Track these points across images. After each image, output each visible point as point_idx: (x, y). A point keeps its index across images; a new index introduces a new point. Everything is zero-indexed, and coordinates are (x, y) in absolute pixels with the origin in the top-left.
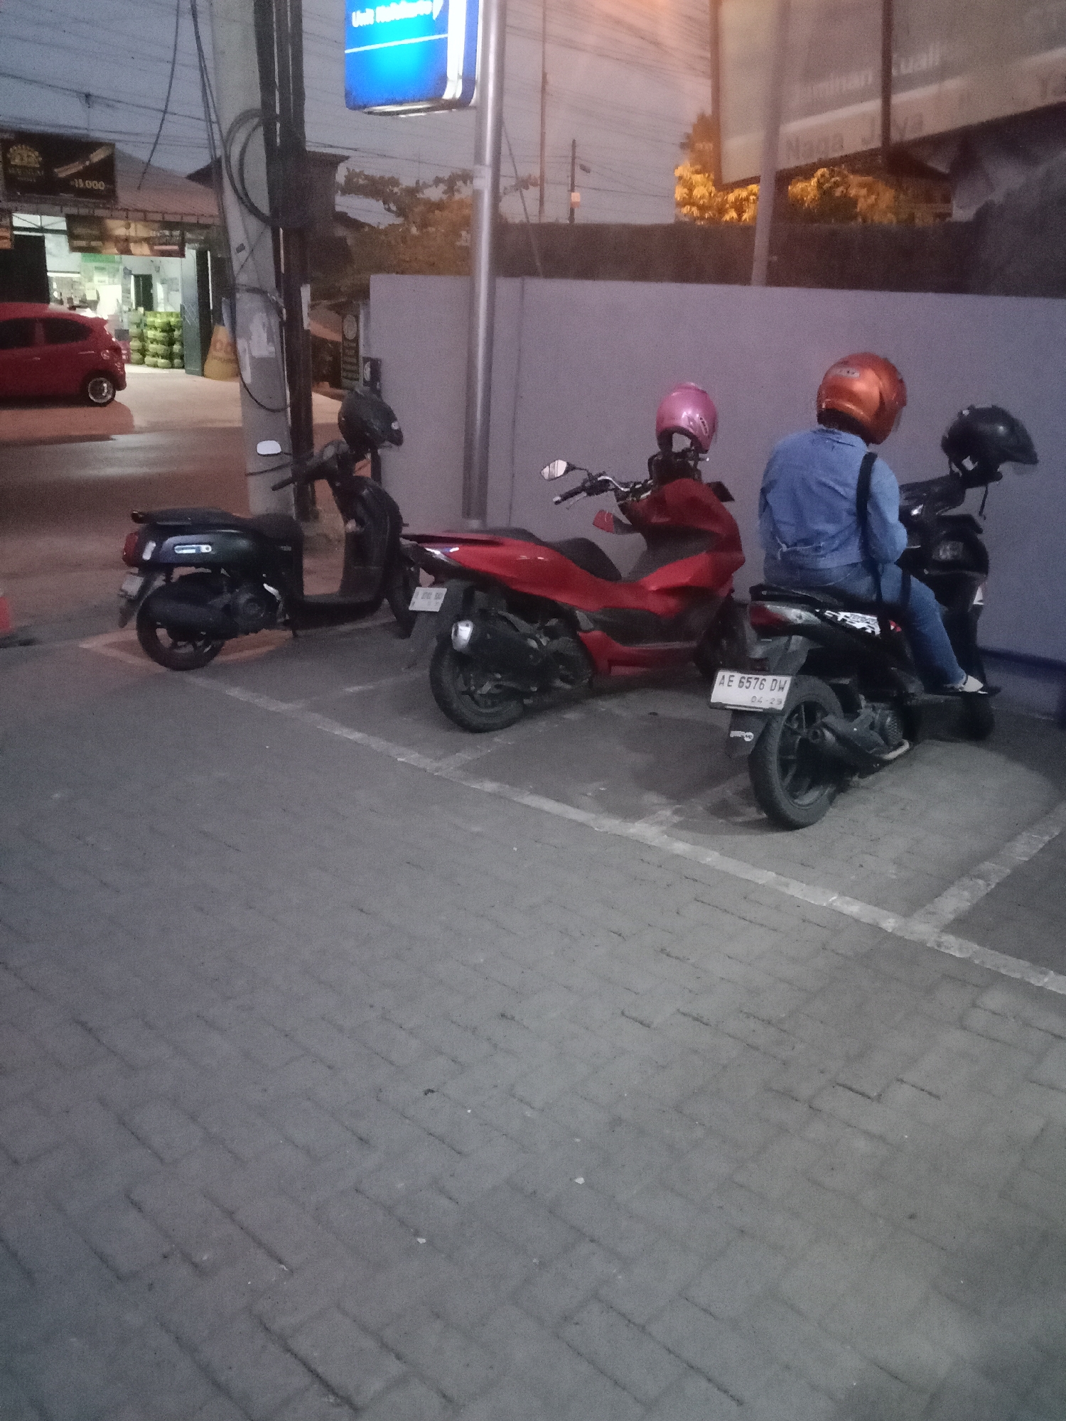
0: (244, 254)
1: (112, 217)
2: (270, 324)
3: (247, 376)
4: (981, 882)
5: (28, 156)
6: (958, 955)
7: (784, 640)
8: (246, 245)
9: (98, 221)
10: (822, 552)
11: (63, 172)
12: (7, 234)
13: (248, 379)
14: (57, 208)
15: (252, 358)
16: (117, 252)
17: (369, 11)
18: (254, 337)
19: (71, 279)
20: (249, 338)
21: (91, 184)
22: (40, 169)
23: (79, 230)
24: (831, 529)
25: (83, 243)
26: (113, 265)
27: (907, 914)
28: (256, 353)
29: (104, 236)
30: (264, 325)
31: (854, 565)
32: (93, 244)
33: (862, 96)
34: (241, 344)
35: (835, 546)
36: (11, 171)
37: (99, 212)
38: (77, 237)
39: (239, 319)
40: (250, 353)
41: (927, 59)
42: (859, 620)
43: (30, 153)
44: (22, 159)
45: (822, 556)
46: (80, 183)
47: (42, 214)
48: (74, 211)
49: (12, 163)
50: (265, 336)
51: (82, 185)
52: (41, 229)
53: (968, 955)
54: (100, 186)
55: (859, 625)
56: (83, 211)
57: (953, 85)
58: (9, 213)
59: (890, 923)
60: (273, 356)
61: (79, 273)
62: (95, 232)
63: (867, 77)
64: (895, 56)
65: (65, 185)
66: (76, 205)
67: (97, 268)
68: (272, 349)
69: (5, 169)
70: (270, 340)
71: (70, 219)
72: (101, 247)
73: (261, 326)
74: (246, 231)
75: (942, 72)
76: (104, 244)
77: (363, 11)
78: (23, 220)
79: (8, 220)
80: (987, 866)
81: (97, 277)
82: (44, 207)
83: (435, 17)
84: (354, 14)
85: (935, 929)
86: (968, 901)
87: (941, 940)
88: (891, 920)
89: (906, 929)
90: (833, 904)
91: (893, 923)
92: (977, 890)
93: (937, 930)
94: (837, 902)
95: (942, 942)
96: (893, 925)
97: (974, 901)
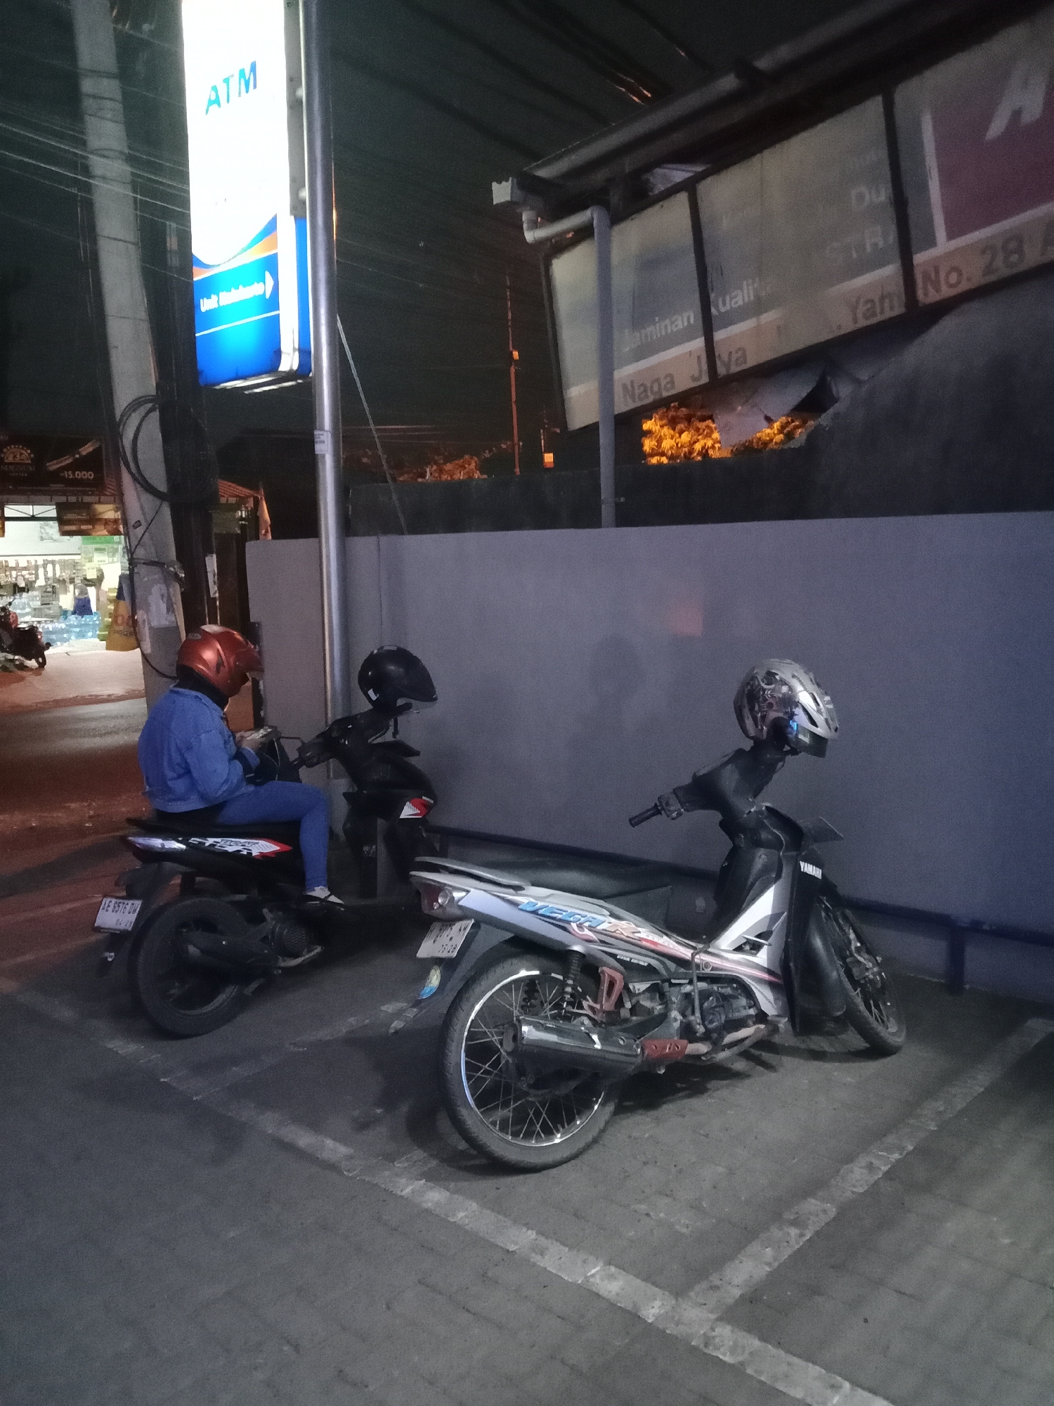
0: (140, 531)
1: (100, 502)
2: (169, 594)
3: (147, 646)
4: (794, 1232)
5: (21, 454)
6: (727, 1359)
8: (143, 522)
9: (88, 507)
11: (53, 466)
13: (148, 650)
14: (47, 498)
15: (151, 628)
16: (107, 533)
17: (214, 297)
18: (153, 608)
19: (74, 560)
20: (148, 611)
21: (79, 475)
22: (31, 465)
23: (70, 516)
25: (73, 528)
26: (110, 545)
27: (679, 1293)
28: (155, 624)
29: (94, 520)
30: (162, 596)
32: (83, 527)
33: (687, 336)
34: (140, 616)
36: (5, 469)
37: (87, 499)
38: (69, 522)
39: (139, 593)
40: (149, 623)
41: (740, 297)
43: (23, 452)
44: (15, 457)
46: (69, 475)
47: (33, 503)
48: (63, 499)
49: (6, 461)
50: (163, 607)
51: (71, 477)
53: (740, 1359)
54: (90, 475)
56: (73, 499)
57: (769, 317)
59: (653, 1311)
61: (79, 554)
62: (84, 516)
63: (689, 317)
64: (712, 296)
65: (56, 477)
66: (64, 493)
67: (97, 550)
70: (170, 608)
71: (61, 508)
72: (90, 529)
73: (160, 597)
74: (142, 508)
75: (758, 307)
76: (94, 528)
77: (209, 297)
78: (11, 511)
80: (812, 1204)
81: (97, 557)
82: (33, 497)
83: (268, 296)
84: (201, 300)
85: (710, 1315)
86: (769, 1264)
87: (713, 1334)
88: (657, 1303)
89: (673, 1317)
90: (592, 1280)
91: (659, 1307)
92: (785, 1244)
93: (713, 1317)
94: (598, 1277)
95: (714, 1337)
96: (658, 1311)
97: (776, 1264)
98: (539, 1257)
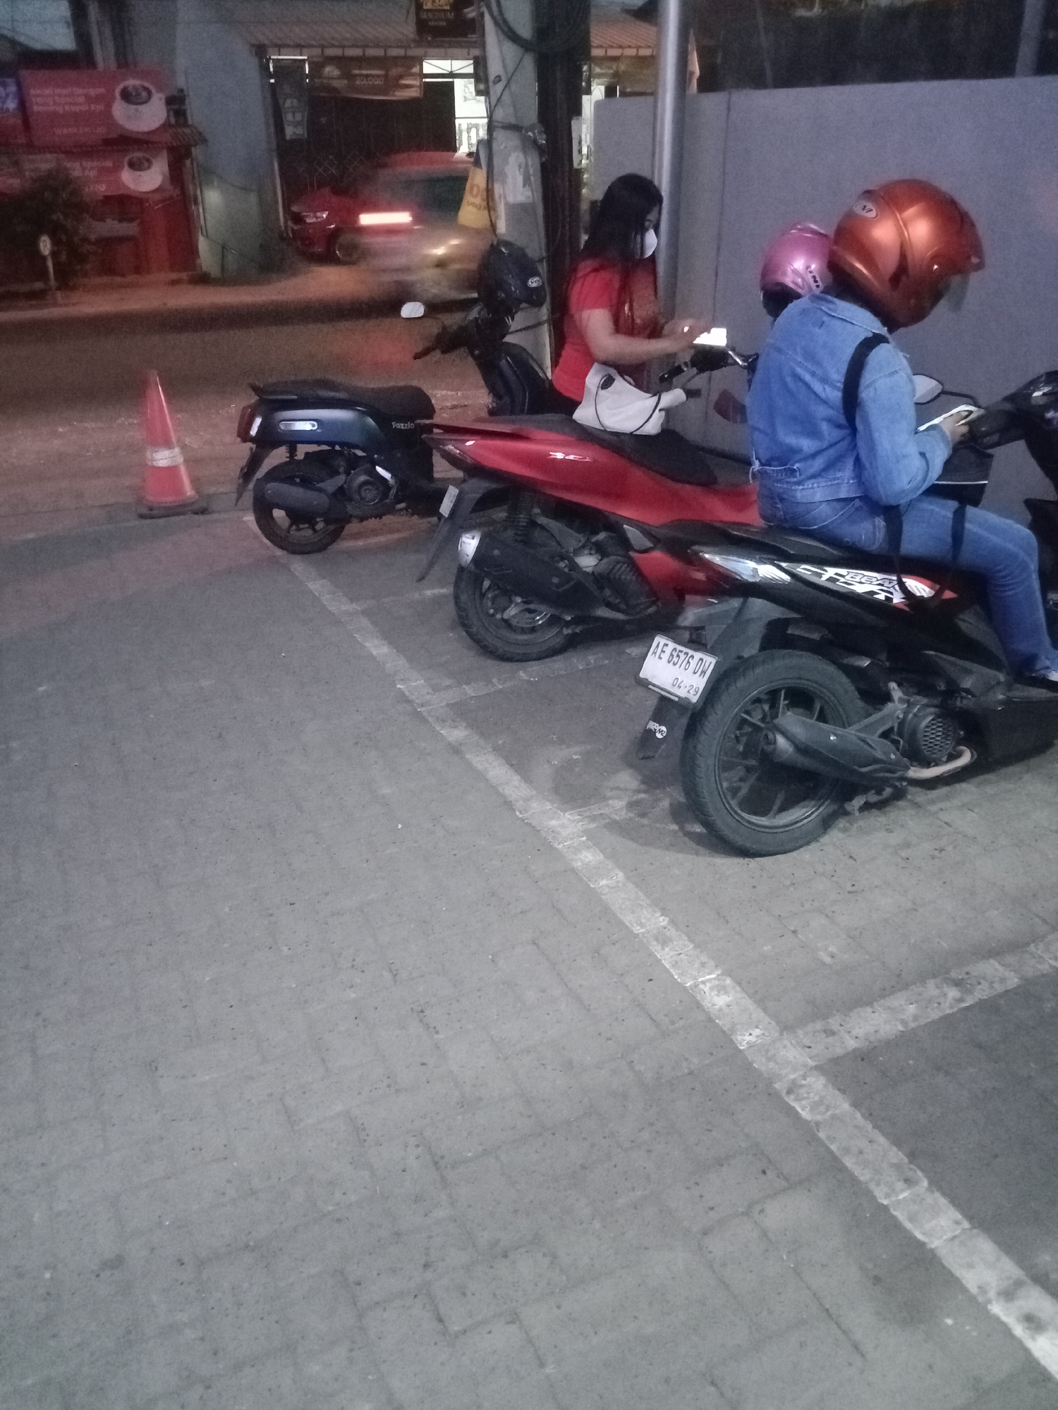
0: (500, 87)
2: (527, 165)
7: (736, 603)
8: (503, 78)
10: (798, 478)
11: (471, 13)
12: (417, 83)
14: (465, 51)
15: (507, 204)
18: (510, 180)
20: (504, 182)
22: (450, 11)
24: (807, 445)
25: (484, 87)
27: (788, 1027)
28: (511, 199)
30: (520, 167)
31: (847, 500)
34: (498, 189)
35: (812, 471)
36: (424, 16)
38: (482, 80)
39: (496, 161)
40: (506, 199)
42: (863, 580)
44: (434, 2)
45: (799, 483)
47: (453, 58)
49: (425, 7)
50: (520, 179)
52: (452, 75)
55: (860, 589)
58: (419, 61)
60: (530, 200)
65: (471, 26)
66: (476, 45)
68: (529, 194)
69: (417, 14)
70: (527, 182)
71: (475, 63)
73: (518, 168)
74: (504, 60)
78: (430, 67)
79: (418, 67)
82: (450, 49)
85: (808, 1060)
86: (903, 1022)
87: (803, 1082)
88: (757, 1032)
89: (767, 1051)
90: (701, 986)
91: (757, 1036)
92: (936, 1005)
93: (811, 1063)
94: (708, 985)
95: (802, 1086)
96: (754, 1040)
97: (913, 1025)
98: (659, 948)
